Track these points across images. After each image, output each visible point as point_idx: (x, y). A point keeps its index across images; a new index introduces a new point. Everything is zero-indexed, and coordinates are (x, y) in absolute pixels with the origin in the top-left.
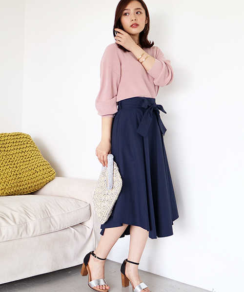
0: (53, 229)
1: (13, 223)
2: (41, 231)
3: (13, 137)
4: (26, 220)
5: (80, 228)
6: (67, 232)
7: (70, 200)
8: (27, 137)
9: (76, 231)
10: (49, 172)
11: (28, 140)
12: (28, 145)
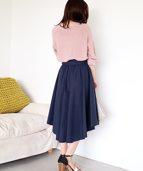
0: (29, 133)
1: (6, 129)
2: (22, 133)
3: (5, 80)
4: (14, 128)
5: (44, 132)
6: (37, 134)
7: (38, 116)
8: (14, 80)
9: (42, 134)
10: (26, 100)
11: (14, 82)
12: (14, 85)
